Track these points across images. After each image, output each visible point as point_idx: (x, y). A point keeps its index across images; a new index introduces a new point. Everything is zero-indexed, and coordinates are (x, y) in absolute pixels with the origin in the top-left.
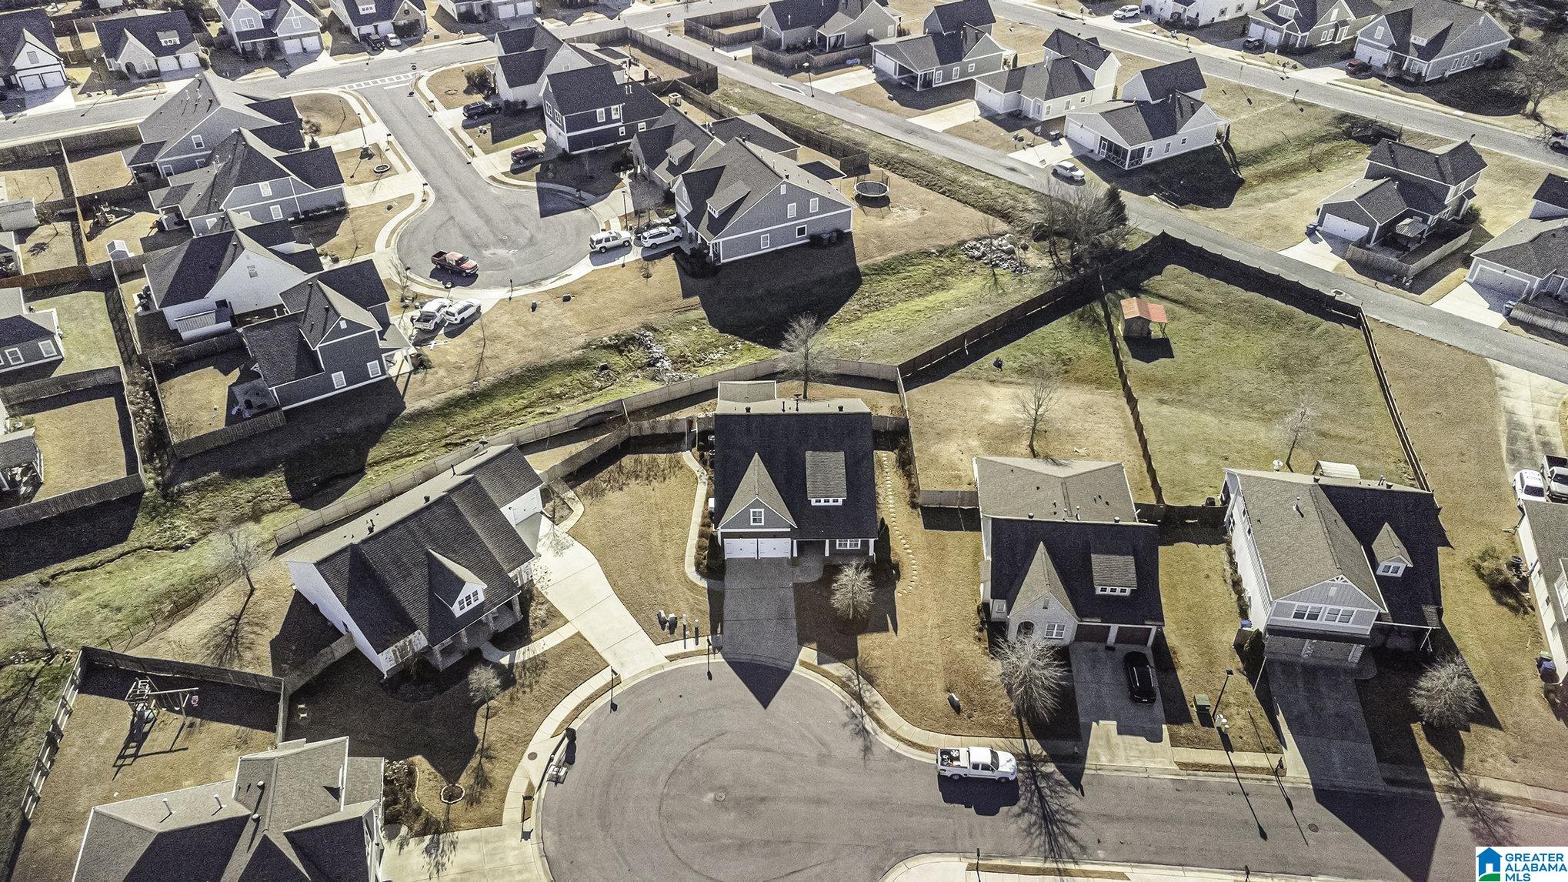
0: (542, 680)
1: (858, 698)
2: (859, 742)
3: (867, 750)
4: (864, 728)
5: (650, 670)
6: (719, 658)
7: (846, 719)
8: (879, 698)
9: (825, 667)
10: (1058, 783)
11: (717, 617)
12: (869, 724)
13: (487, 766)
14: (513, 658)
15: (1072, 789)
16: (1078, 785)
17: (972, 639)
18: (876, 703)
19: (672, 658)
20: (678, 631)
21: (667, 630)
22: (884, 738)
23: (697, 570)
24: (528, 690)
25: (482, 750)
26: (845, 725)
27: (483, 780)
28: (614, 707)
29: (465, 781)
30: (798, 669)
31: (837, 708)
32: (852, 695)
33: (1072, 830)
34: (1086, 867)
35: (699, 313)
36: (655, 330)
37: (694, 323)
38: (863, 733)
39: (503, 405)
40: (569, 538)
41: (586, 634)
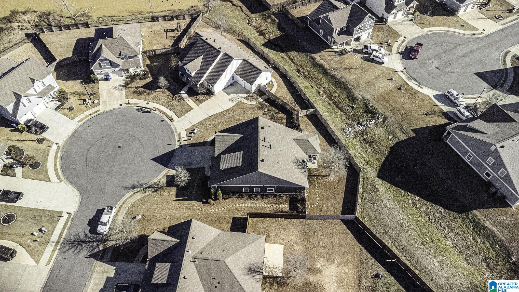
0: (174, 102)
3: (126, 188)
4: (135, 188)
5: (176, 129)
6: (177, 147)
7: (140, 183)
8: (147, 193)
9: (165, 178)
10: (94, 249)
12: (136, 190)
13: (146, 94)
14: (183, 93)
15: (90, 254)
16: (90, 256)
18: (145, 192)
19: (179, 134)
22: (130, 194)
24: (171, 99)
25: (152, 92)
26: (138, 182)
27: (141, 93)
28: (162, 121)
29: (141, 90)
30: (167, 170)
31: (146, 181)
32: (151, 185)
33: (72, 250)
34: (57, 251)
35: (403, 137)
36: (384, 121)
37: (395, 136)
38: (134, 187)
39: (324, 81)
40: (237, 102)
41: (192, 111)
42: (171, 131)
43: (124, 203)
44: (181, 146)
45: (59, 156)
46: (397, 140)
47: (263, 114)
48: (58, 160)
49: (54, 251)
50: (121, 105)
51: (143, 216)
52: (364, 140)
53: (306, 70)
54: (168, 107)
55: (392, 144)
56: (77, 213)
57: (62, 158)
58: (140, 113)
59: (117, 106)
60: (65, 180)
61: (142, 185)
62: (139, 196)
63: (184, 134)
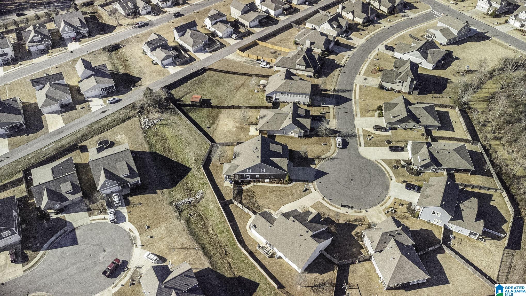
0: (326, 212)
1: (324, 159)
2: (336, 160)
3: (337, 158)
5: (319, 193)
6: (315, 182)
8: (324, 156)
9: (316, 164)
10: (340, 134)
11: (304, 181)
12: (330, 158)
13: (351, 220)
16: (340, 132)
17: (308, 140)
19: (315, 190)
20: (308, 188)
21: (308, 190)
22: (333, 156)
23: (290, 184)
24: (330, 215)
25: (347, 221)
26: (331, 161)
27: (355, 220)
28: (331, 199)
29: (356, 223)
30: (317, 168)
31: (327, 162)
32: (323, 160)
33: (350, 134)
34: (357, 133)
35: (165, 191)
36: (173, 202)
37: (169, 192)
38: (333, 159)
39: (206, 241)
40: (278, 211)
41: (311, 205)
42: (321, 191)
43: (334, 152)
44: (312, 182)
45: (387, 174)
46: (169, 190)
47: (258, 202)
48: (386, 172)
49: (358, 133)
50: (367, 211)
51: (321, 145)
52: (190, 191)
53: (219, 253)
54: (330, 210)
55: (173, 189)
56: (357, 147)
57: (384, 173)
58: (350, 205)
59: (369, 210)
60: (374, 161)
61: (328, 160)
62: (328, 155)
63: (312, 189)
